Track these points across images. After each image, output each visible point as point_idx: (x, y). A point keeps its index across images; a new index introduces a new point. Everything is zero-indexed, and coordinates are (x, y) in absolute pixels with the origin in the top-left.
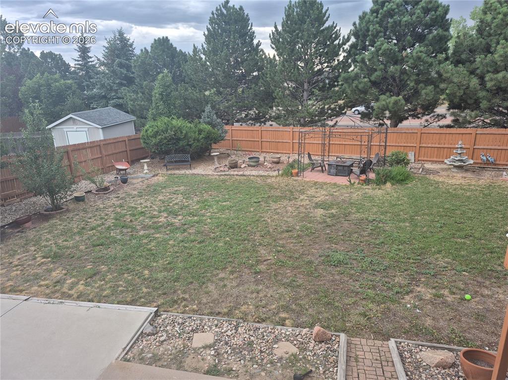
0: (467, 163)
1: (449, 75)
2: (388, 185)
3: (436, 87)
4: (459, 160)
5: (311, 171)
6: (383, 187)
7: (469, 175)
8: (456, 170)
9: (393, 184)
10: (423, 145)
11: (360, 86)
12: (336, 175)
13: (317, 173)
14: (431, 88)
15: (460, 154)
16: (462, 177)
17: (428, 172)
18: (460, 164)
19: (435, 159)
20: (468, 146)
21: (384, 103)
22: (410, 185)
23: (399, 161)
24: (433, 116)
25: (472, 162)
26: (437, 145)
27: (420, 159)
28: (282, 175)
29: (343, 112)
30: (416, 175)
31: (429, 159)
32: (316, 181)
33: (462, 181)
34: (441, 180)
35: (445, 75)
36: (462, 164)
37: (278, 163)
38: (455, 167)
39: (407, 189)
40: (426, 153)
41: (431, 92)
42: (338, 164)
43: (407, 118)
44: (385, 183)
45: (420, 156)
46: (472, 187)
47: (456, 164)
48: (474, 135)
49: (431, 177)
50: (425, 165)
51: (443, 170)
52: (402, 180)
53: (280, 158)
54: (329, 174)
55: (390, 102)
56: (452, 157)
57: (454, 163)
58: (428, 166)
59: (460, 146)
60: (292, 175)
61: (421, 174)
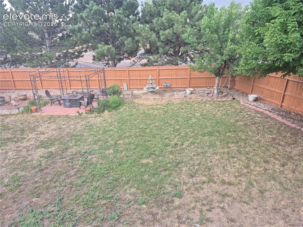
0: (156, 89)
1: (139, 30)
2: (106, 112)
3: (133, 38)
4: (151, 88)
5: (51, 105)
6: (102, 115)
7: (157, 96)
8: (151, 94)
9: (109, 111)
10: (131, 78)
11: (83, 37)
12: (70, 107)
13: (56, 107)
14: (130, 39)
15: (151, 83)
16: (154, 99)
17: (135, 97)
18: (152, 90)
19: (139, 87)
20: (156, 78)
21: (101, 49)
22: (121, 110)
23: (115, 92)
24: (137, 58)
25: (158, 88)
26: (139, 78)
27: (130, 87)
28: (23, 113)
29: (81, 55)
30: (127, 100)
31: (135, 87)
32: (51, 115)
33: (153, 102)
34: (141, 102)
35: (137, 31)
36: (153, 90)
37: (25, 99)
38: (150, 92)
39: (119, 113)
40: (133, 83)
41: (131, 42)
42: (70, 98)
43: (123, 59)
44: (104, 111)
45: (130, 86)
46: (158, 106)
47: (150, 90)
48: (158, 70)
49: (136, 101)
50: (134, 92)
51: (144, 94)
52: (116, 107)
53: (26, 95)
54: (65, 106)
55: (104, 49)
56: (147, 86)
57: (148, 90)
58: (136, 92)
59: (151, 79)
60: (32, 111)
61: (130, 99)
